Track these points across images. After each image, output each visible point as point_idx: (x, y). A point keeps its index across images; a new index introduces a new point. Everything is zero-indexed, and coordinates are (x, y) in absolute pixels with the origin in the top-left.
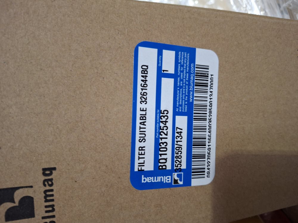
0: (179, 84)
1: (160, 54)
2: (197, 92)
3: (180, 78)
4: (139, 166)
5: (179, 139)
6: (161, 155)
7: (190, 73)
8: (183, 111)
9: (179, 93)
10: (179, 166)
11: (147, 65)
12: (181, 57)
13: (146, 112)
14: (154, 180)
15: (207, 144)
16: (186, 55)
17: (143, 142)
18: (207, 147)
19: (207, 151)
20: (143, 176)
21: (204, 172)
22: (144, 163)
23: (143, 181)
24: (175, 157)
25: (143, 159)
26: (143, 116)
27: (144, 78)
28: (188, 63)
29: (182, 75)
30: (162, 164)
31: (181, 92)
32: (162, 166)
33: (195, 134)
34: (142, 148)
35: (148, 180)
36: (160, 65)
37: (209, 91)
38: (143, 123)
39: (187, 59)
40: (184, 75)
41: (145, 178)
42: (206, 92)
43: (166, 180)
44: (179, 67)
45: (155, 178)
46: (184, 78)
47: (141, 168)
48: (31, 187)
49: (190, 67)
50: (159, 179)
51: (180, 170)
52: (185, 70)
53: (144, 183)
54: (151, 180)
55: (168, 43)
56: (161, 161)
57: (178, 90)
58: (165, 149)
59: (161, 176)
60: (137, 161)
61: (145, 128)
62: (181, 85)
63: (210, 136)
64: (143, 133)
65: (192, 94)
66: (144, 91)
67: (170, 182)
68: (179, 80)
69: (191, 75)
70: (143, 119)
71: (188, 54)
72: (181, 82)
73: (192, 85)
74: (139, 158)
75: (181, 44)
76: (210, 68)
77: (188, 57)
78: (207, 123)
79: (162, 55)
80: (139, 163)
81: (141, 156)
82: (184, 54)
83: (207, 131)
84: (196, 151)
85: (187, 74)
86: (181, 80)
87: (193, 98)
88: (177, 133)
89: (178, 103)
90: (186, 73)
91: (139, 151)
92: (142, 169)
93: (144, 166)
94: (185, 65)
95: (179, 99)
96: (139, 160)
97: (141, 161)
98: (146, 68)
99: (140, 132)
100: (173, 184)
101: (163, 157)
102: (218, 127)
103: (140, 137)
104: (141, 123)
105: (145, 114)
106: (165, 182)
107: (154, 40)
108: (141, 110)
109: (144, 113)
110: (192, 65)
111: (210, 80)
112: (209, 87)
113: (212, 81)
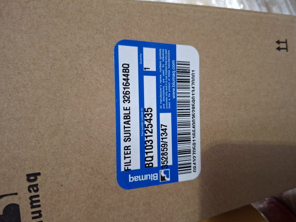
0: (161, 81)
1: (140, 52)
2: (179, 88)
3: (162, 75)
4: (125, 166)
5: (164, 136)
6: (147, 153)
7: (171, 70)
8: (167, 108)
9: (162, 90)
10: (165, 162)
11: (128, 64)
12: (162, 54)
13: (130, 111)
14: (141, 179)
15: (192, 139)
16: (166, 52)
17: (128, 141)
18: (192, 142)
19: (192, 146)
20: (130, 175)
21: (190, 167)
22: (130, 162)
23: (130, 181)
24: (161, 154)
25: (129, 159)
26: (127, 115)
27: (126, 77)
28: (169, 60)
29: (163, 72)
30: (148, 162)
31: (164, 89)
32: (149, 164)
33: (180, 130)
34: (127, 148)
35: (136, 179)
36: (141, 63)
37: (191, 86)
38: (127, 123)
39: (168, 56)
40: (166, 72)
41: (132, 177)
42: (189, 88)
43: (153, 177)
44: (160, 64)
45: (142, 176)
46: (166, 74)
47: (128, 167)
48: (16, 194)
49: (171, 64)
50: (146, 177)
51: (167, 167)
52: (166, 67)
53: (131, 182)
54: (139, 179)
55: (149, 41)
56: (147, 159)
57: (161, 87)
58: (151, 147)
59: (148, 174)
60: (123, 161)
61: (130, 127)
62: (164, 82)
63: (194, 131)
64: (128, 132)
65: (175, 91)
66: (126, 90)
67: (157, 179)
68: (161, 77)
69: (173, 72)
70: (127, 119)
71: (169, 51)
72: (164, 79)
73: (174, 82)
74: (125, 158)
75: (161, 41)
76: (190, 63)
77: (169, 54)
78: (190, 119)
79: (142, 53)
80: (125, 163)
81: (126, 156)
82: (165, 51)
83: (191, 126)
84: (181, 147)
85: (169, 71)
86: (163, 77)
87: (175, 95)
88: (162, 130)
89: (161, 101)
90: (168, 69)
91: (125, 151)
92: (129, 169)
93: (130, 165)
94: (166, 62)
95: (162, 97)
96: (125, 159)
97: (127, 160)
98: (127, 66)
99: (125, 131)
100: (160, 181)
101: (149, 155)
102: (201, 122)
103: (125, 137)
104: (125, 123)
105: (129, 113)
106: (152, 180)
107: (134, 38)
108: (124, 110)
109: (127, 112)
110: (173, 61)
111: (191, 76)
112: (191, 83)
113: (193, 76)
